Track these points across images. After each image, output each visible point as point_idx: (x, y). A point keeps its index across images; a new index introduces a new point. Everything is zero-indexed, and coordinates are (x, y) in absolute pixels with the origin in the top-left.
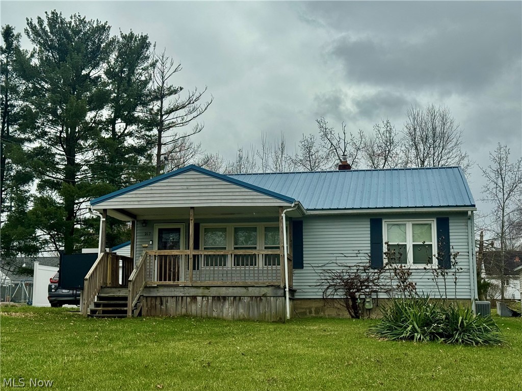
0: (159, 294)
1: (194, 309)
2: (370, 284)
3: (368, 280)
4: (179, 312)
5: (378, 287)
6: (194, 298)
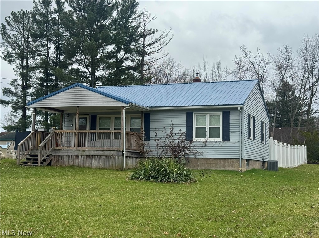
0: (60, 154)
1: (77, 162)
3: (184, 147)
4: (70, 164)
5: (189, 151)
6: (77, 156)
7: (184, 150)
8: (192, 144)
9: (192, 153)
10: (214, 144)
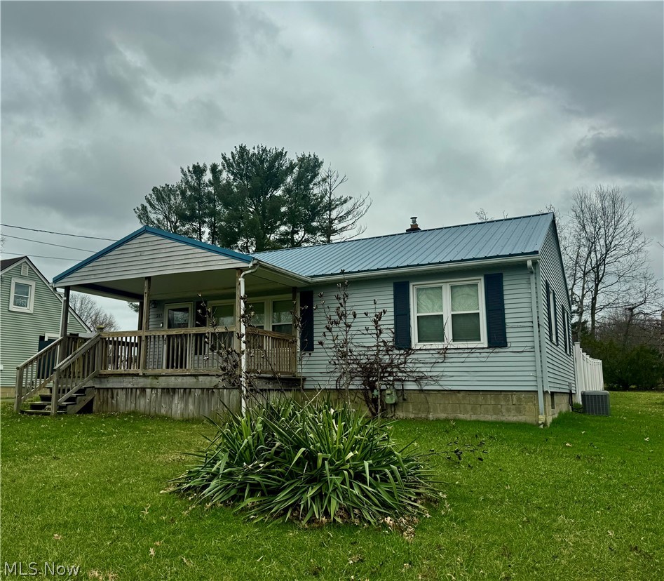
0: (109, 386)
1: (143, 404)
2: (395, 370)
3: (391, 364)
4: (128, 408)
5: (404, 375)
6: (143, 390)
7: (393, 372)
8: (412, 356)
9: (410, 379)
10: (466, 355)
